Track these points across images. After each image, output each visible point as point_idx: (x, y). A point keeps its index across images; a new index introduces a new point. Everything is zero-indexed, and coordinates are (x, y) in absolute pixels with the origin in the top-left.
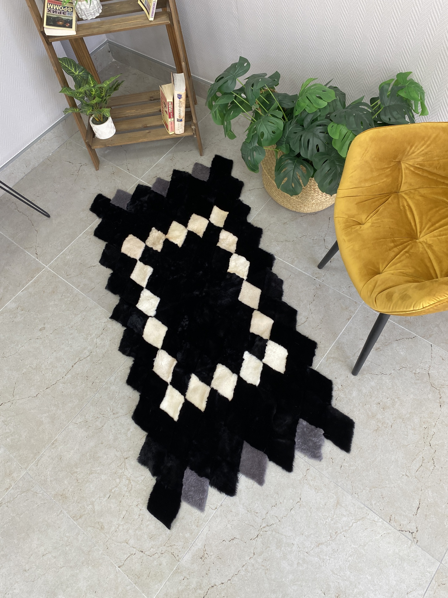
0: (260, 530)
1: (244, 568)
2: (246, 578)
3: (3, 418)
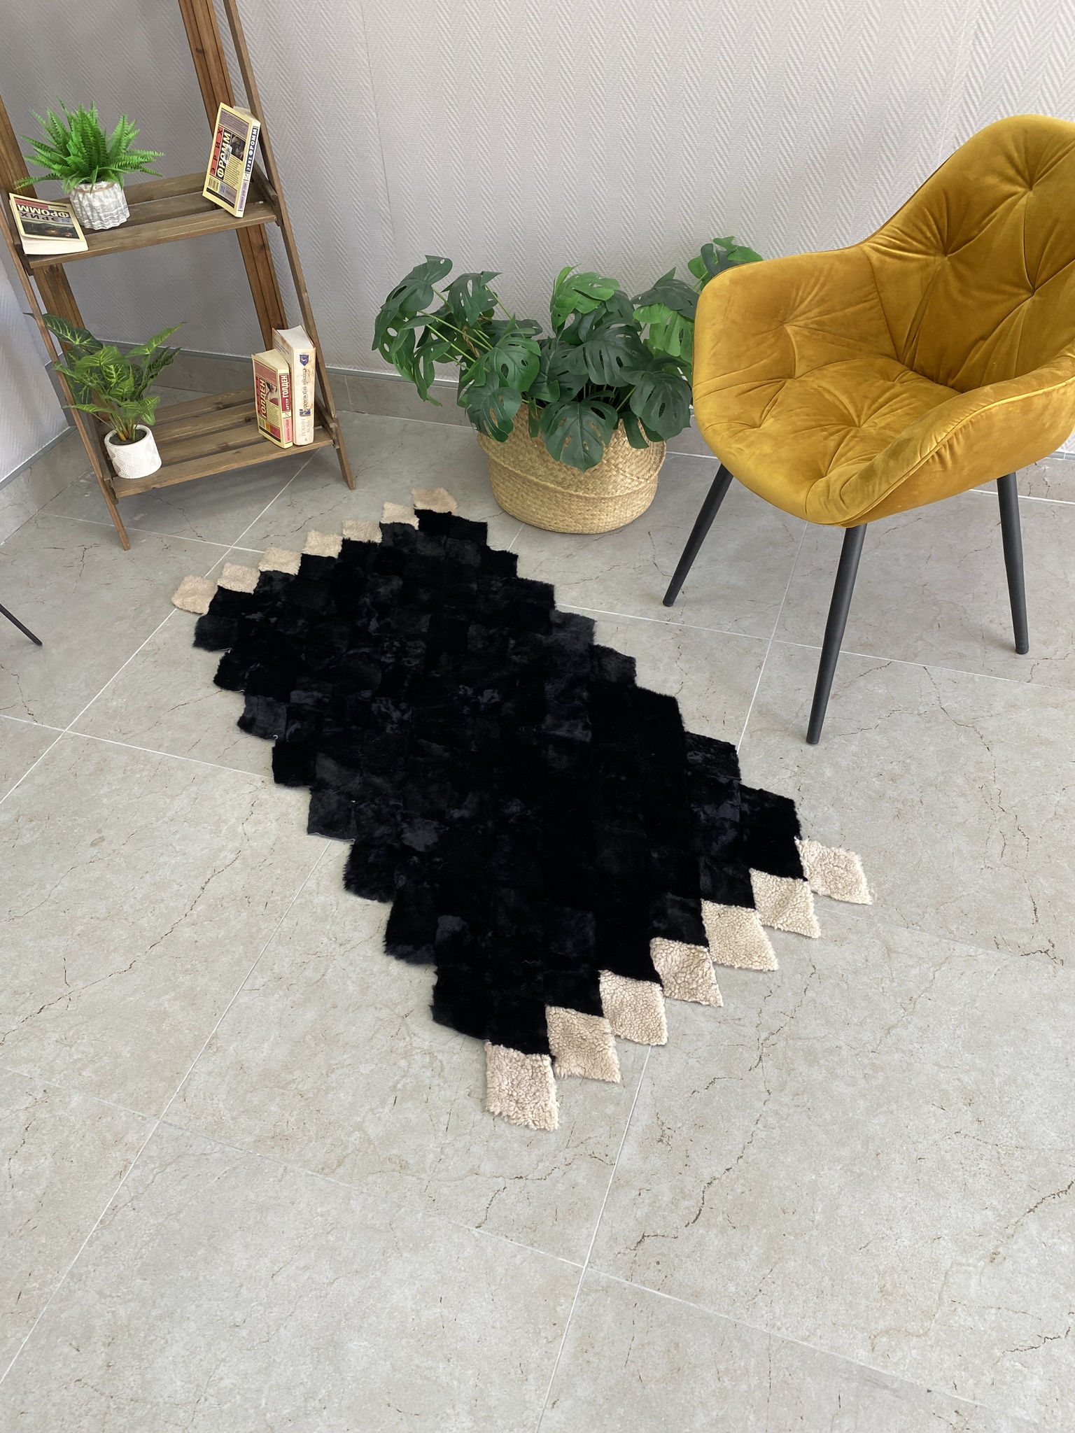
0: (760, 1046)
1: (760, 1125)
2: (773, 1142)
3: (57, 1035)
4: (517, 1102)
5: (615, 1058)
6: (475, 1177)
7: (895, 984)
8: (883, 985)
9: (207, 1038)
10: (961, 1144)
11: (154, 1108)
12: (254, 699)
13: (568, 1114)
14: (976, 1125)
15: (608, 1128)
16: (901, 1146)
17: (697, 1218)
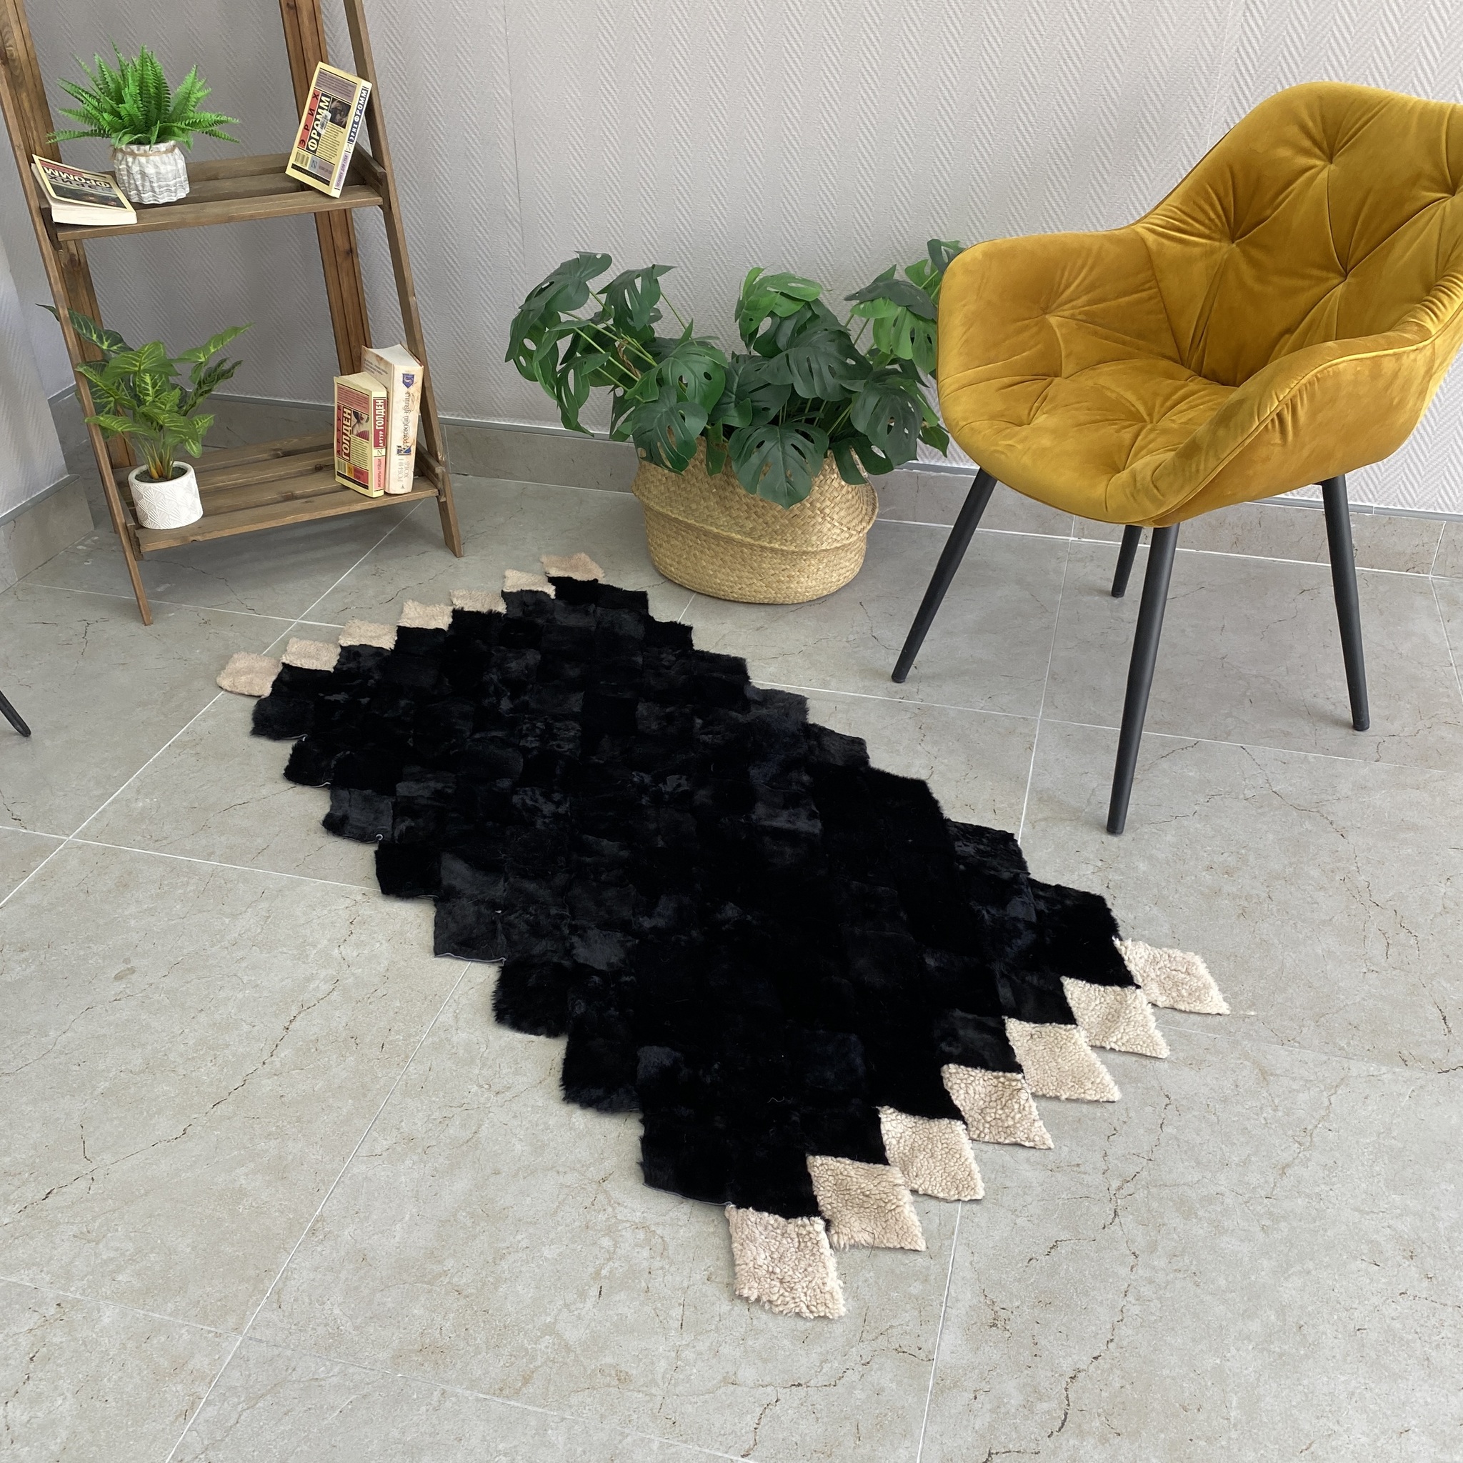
0: (1113, 1197)
1: (1131, 1298)
2: (1153, 1318)
3: (75, 1228)
4: (781, 1282)
5: (915, 1218)
6: (732, 1388)
7: (1280, 1114)
8: (1265, 1115)
9: (308, 1221)
10: (1410, 1308)
11: (232, 1320)
12: (344, 794)
13: (856, 1297)
14: (1426, 1283)
15: (916, 1313)
16: (1331, 1314)
17: (1063, 1424)
